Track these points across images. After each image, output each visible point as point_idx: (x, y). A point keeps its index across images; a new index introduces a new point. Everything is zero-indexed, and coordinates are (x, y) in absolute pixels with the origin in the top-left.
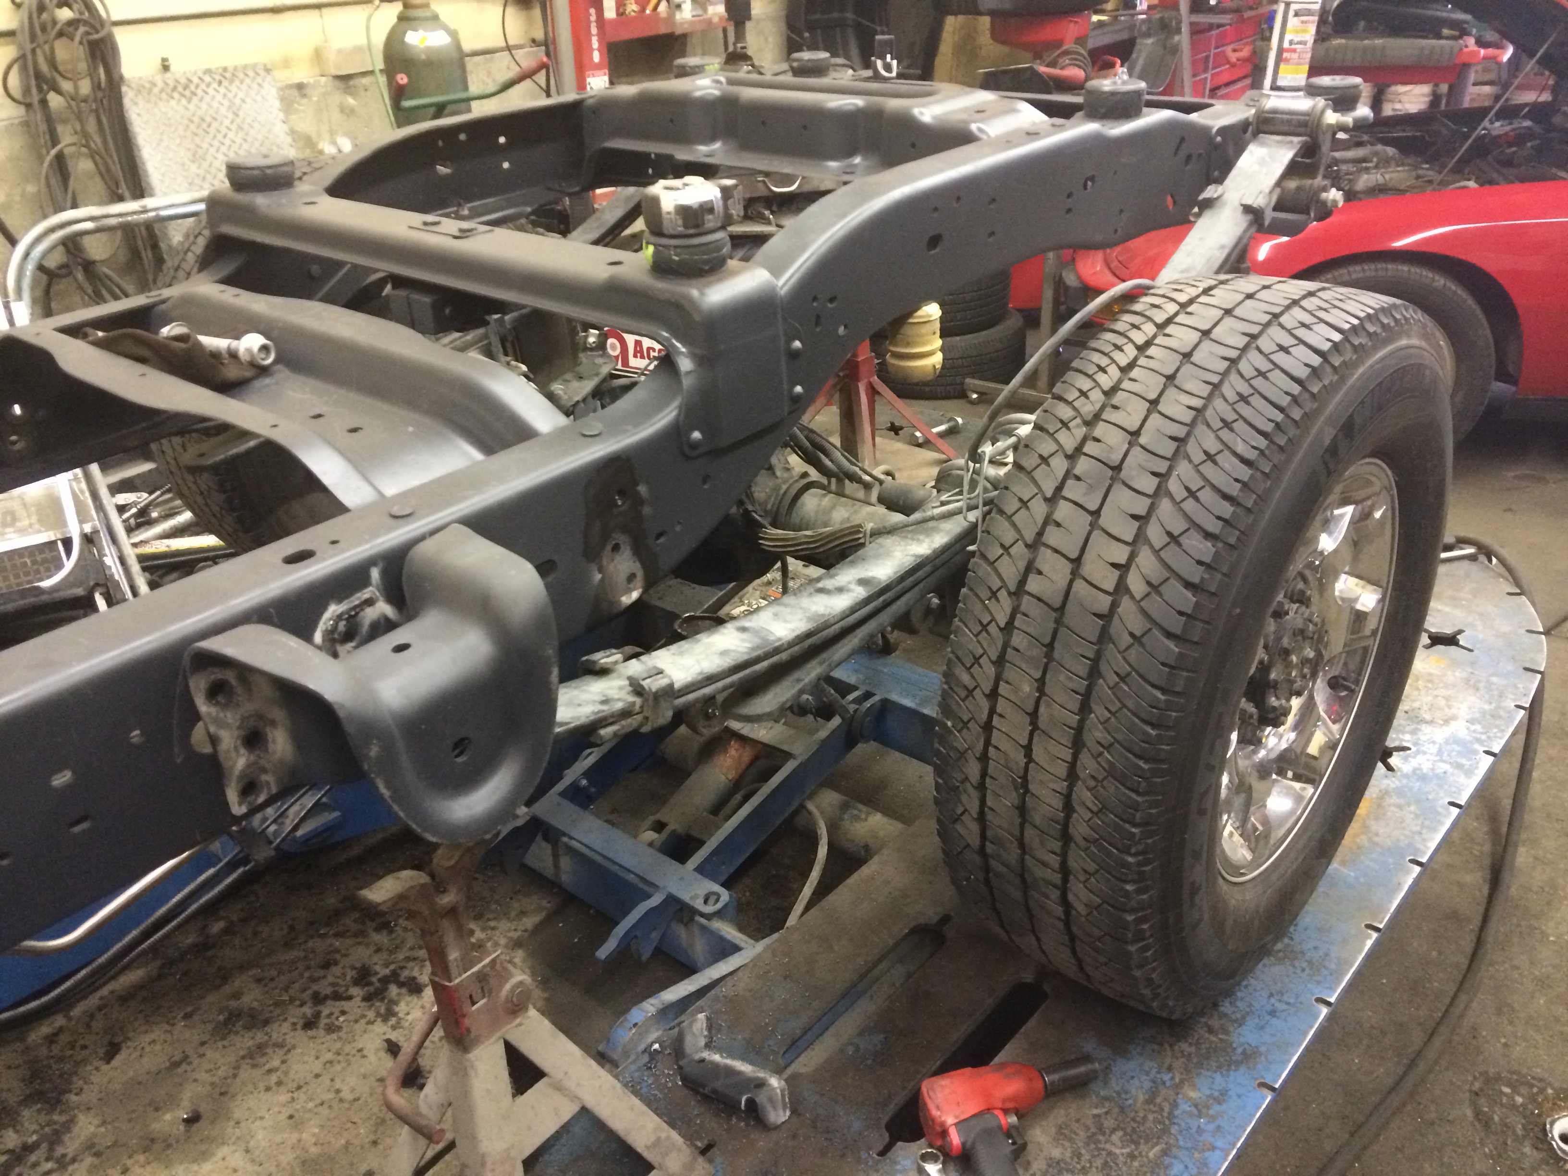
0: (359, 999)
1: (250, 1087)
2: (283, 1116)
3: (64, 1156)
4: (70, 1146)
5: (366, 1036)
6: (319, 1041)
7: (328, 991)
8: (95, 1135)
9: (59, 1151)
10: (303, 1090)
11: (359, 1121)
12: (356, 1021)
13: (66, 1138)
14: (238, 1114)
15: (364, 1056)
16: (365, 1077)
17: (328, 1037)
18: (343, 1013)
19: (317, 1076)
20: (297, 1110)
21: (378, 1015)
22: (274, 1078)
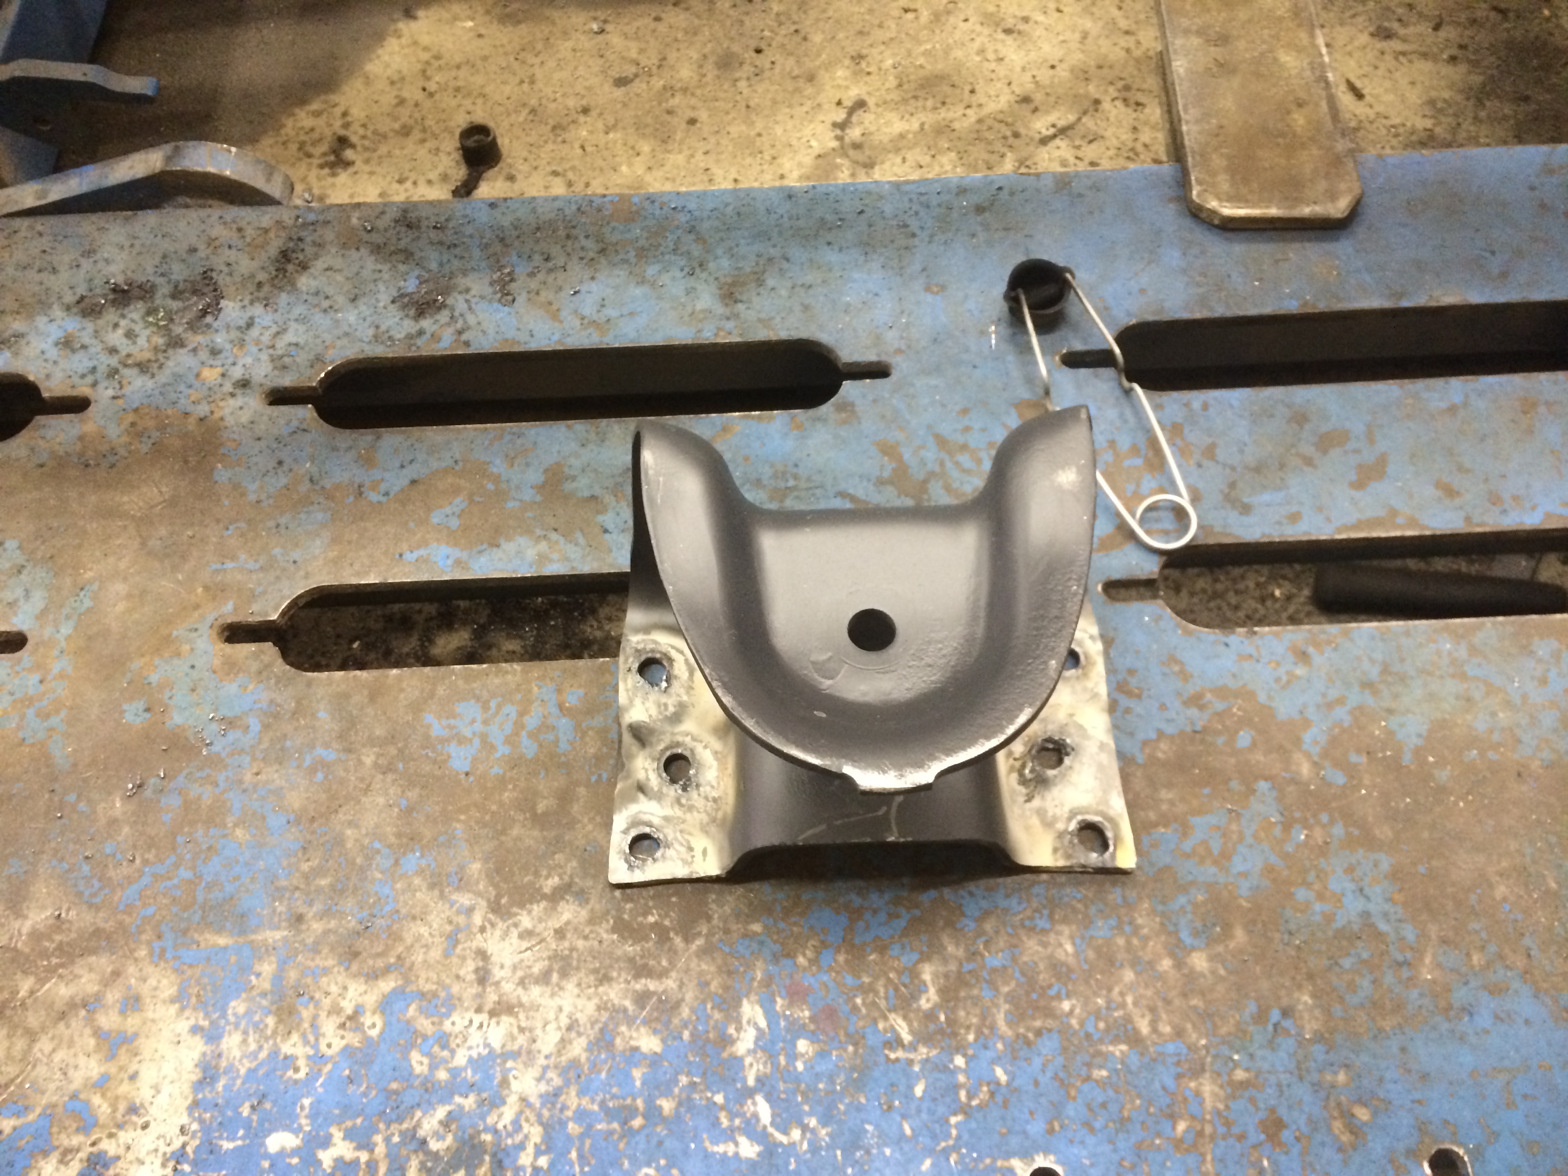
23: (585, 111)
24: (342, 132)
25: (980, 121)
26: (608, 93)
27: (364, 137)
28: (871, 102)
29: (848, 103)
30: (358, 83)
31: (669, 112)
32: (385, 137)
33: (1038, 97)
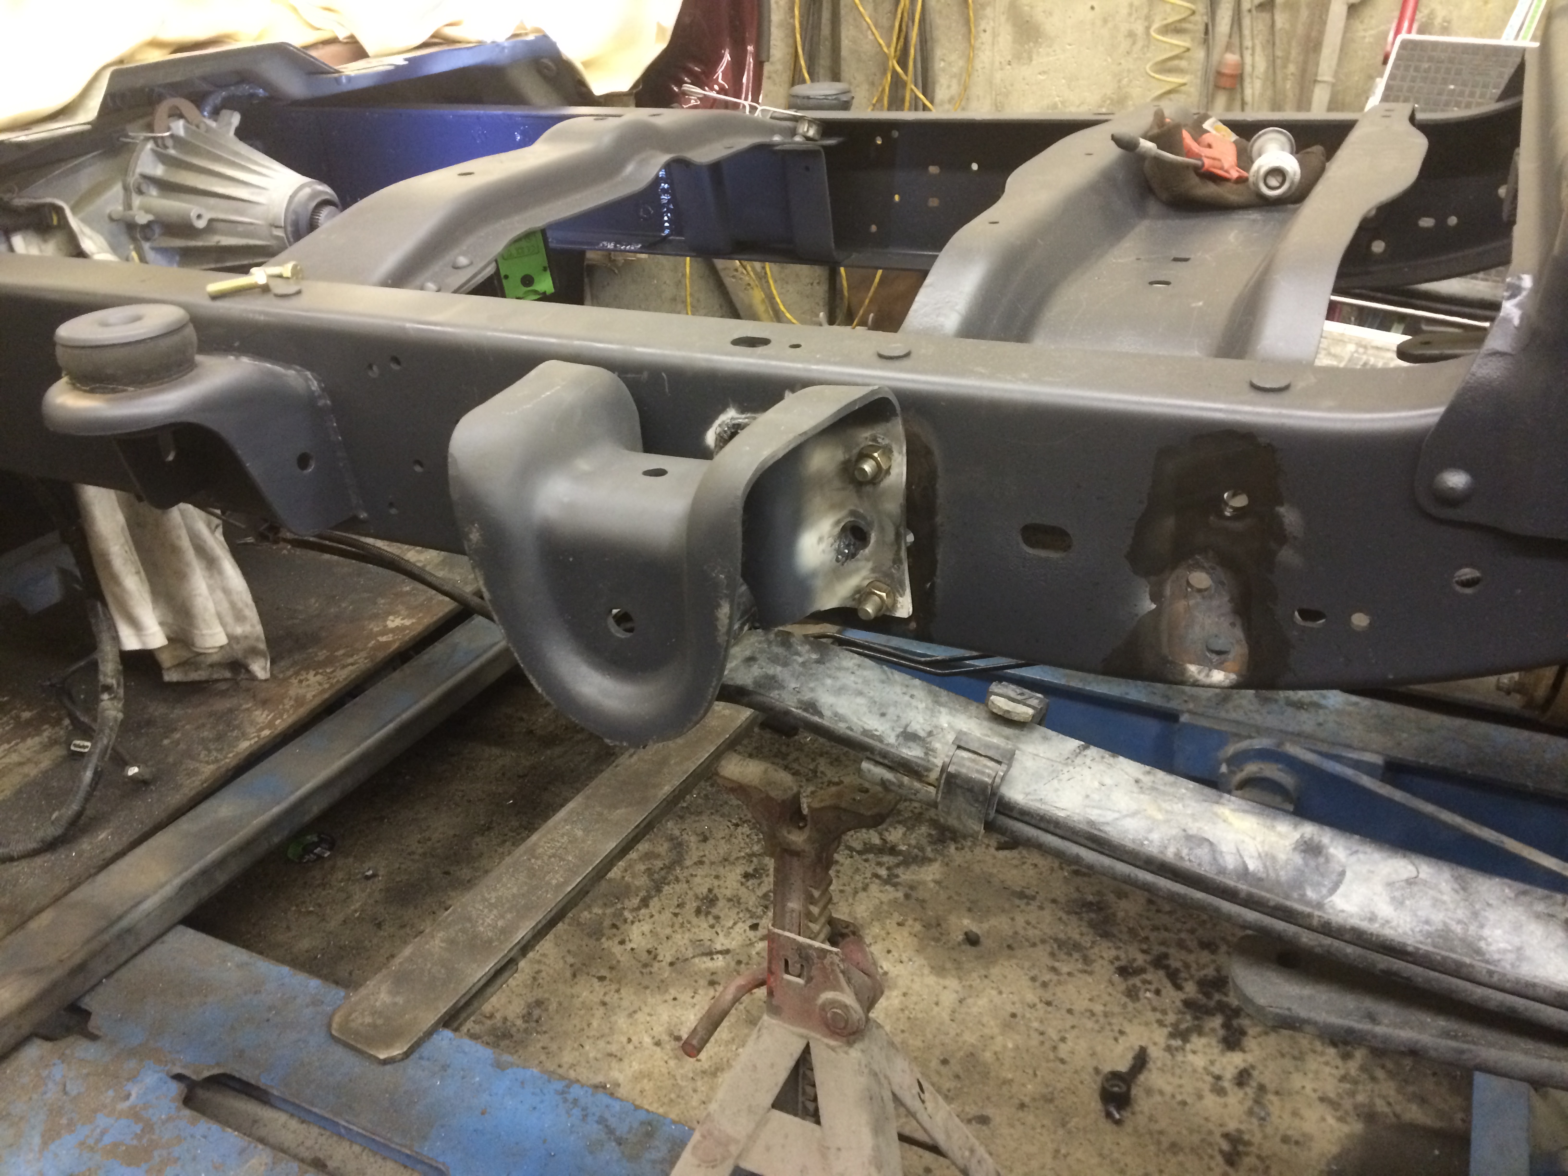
0: (1183, 996)
1: (1027, 964)
2: (1010, 1009)
3: (897, 876)
4: (905, 875)
5: (1143, 1028)
6: (1110, 990)
7: (1175, 964)
8: (923, 883)
9: (899, 871)
10: (1050, 1009)
11: (1039, 1077)
12: (1154, 1009)
13: (914, 867)
14: (995, 971)
15: (1116, 1039)
16: (1093, 1054)
17: (1119, 996)
18: (1158, 992)
19: (1070, 1011)
20: (1023, 1017)
21: (1175, 1025)
22: (1047, 977)
32: (1193, 1150)
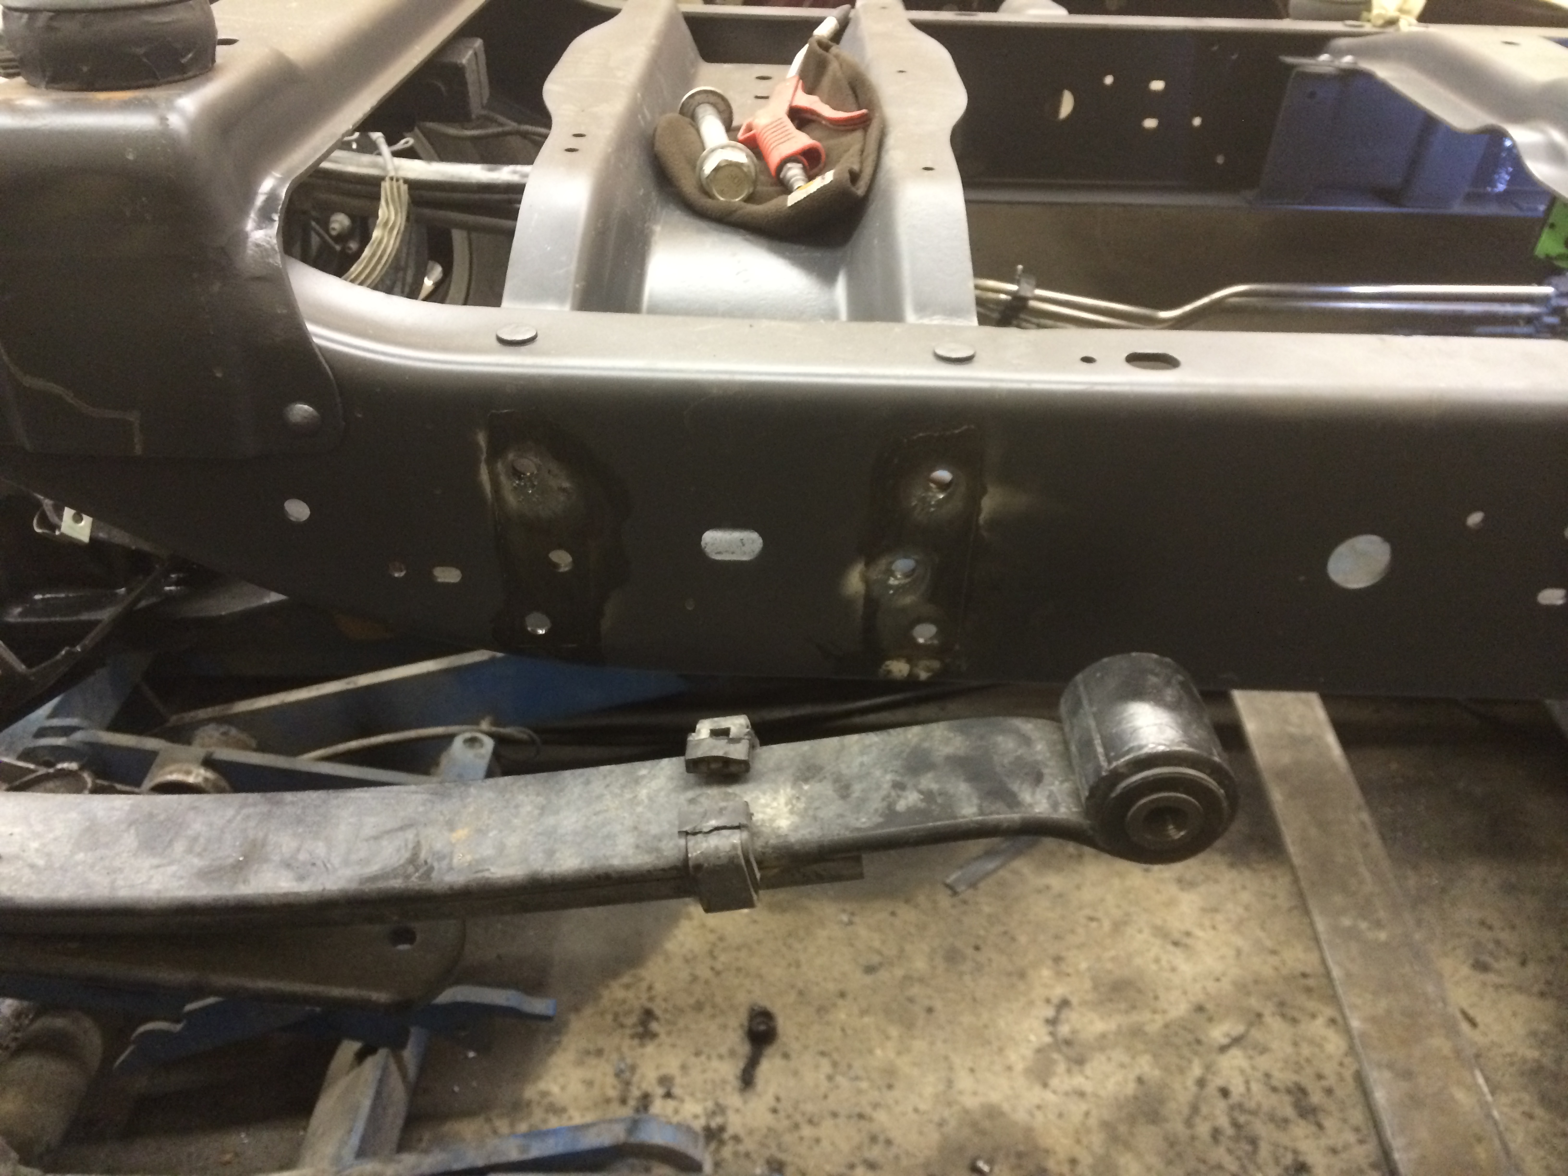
23: (842, 995)
24: (649, 1005)
25: (1166, 1026)
26: (858, 980)
27: (666, 1011)
28: (1074, 1000)
29: (1055, 1000)
30: (660, 960)
31: (911, 1000)
32: (681, 1011)
33: (1210, 1006)
